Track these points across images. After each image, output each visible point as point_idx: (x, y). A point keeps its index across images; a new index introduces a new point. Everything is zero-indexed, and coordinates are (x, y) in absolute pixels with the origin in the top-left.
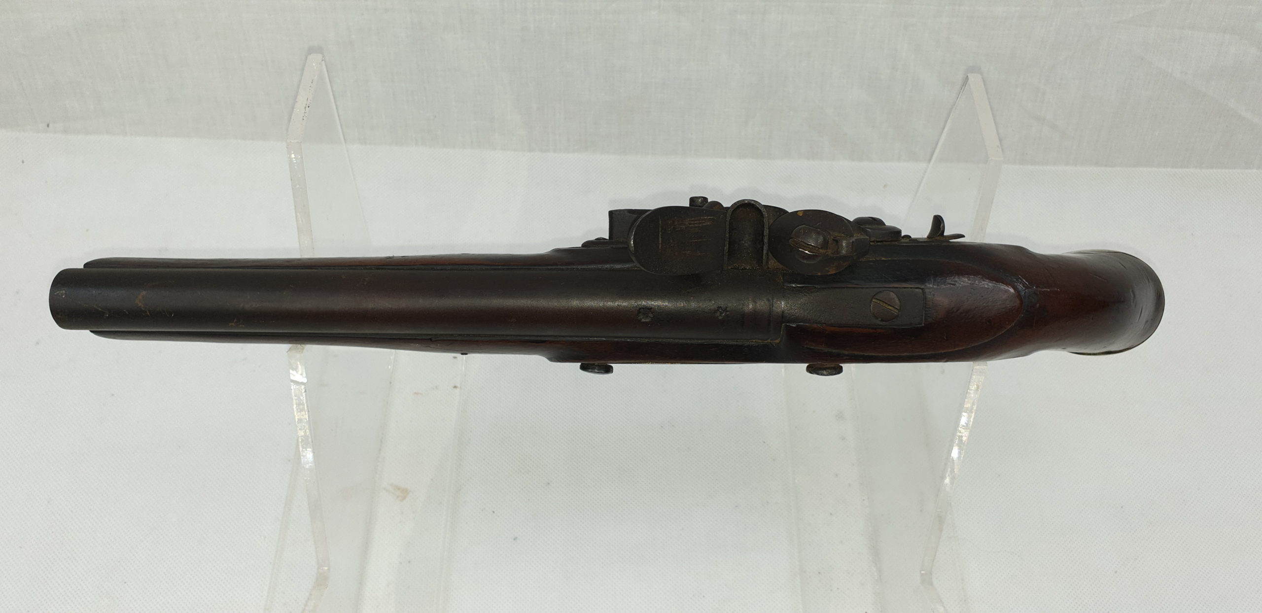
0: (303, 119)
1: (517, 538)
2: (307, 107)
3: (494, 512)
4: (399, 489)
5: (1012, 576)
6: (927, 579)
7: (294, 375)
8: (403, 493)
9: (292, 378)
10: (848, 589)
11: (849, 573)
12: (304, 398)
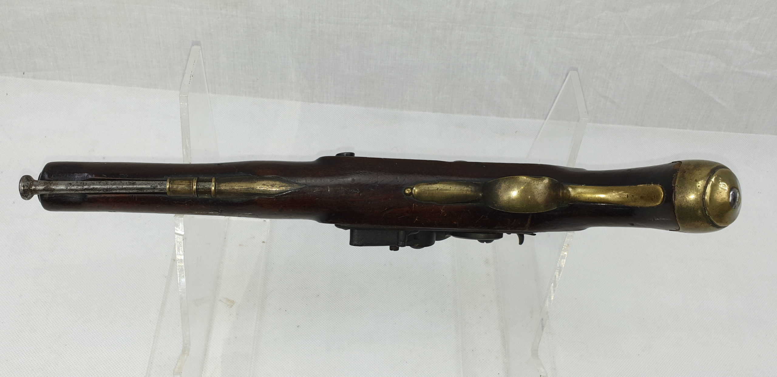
0: (189, 83)
1: (299, 326)
2: (191, 77)
3: (286, 311)
4: (229, 300)
5: (581, 355)
6: (535, 353)
7: (177, 230)
8: (231, 303)
9: (176, 232)
10: (489, 360)
11: (490, 351)
12: (182, 244)
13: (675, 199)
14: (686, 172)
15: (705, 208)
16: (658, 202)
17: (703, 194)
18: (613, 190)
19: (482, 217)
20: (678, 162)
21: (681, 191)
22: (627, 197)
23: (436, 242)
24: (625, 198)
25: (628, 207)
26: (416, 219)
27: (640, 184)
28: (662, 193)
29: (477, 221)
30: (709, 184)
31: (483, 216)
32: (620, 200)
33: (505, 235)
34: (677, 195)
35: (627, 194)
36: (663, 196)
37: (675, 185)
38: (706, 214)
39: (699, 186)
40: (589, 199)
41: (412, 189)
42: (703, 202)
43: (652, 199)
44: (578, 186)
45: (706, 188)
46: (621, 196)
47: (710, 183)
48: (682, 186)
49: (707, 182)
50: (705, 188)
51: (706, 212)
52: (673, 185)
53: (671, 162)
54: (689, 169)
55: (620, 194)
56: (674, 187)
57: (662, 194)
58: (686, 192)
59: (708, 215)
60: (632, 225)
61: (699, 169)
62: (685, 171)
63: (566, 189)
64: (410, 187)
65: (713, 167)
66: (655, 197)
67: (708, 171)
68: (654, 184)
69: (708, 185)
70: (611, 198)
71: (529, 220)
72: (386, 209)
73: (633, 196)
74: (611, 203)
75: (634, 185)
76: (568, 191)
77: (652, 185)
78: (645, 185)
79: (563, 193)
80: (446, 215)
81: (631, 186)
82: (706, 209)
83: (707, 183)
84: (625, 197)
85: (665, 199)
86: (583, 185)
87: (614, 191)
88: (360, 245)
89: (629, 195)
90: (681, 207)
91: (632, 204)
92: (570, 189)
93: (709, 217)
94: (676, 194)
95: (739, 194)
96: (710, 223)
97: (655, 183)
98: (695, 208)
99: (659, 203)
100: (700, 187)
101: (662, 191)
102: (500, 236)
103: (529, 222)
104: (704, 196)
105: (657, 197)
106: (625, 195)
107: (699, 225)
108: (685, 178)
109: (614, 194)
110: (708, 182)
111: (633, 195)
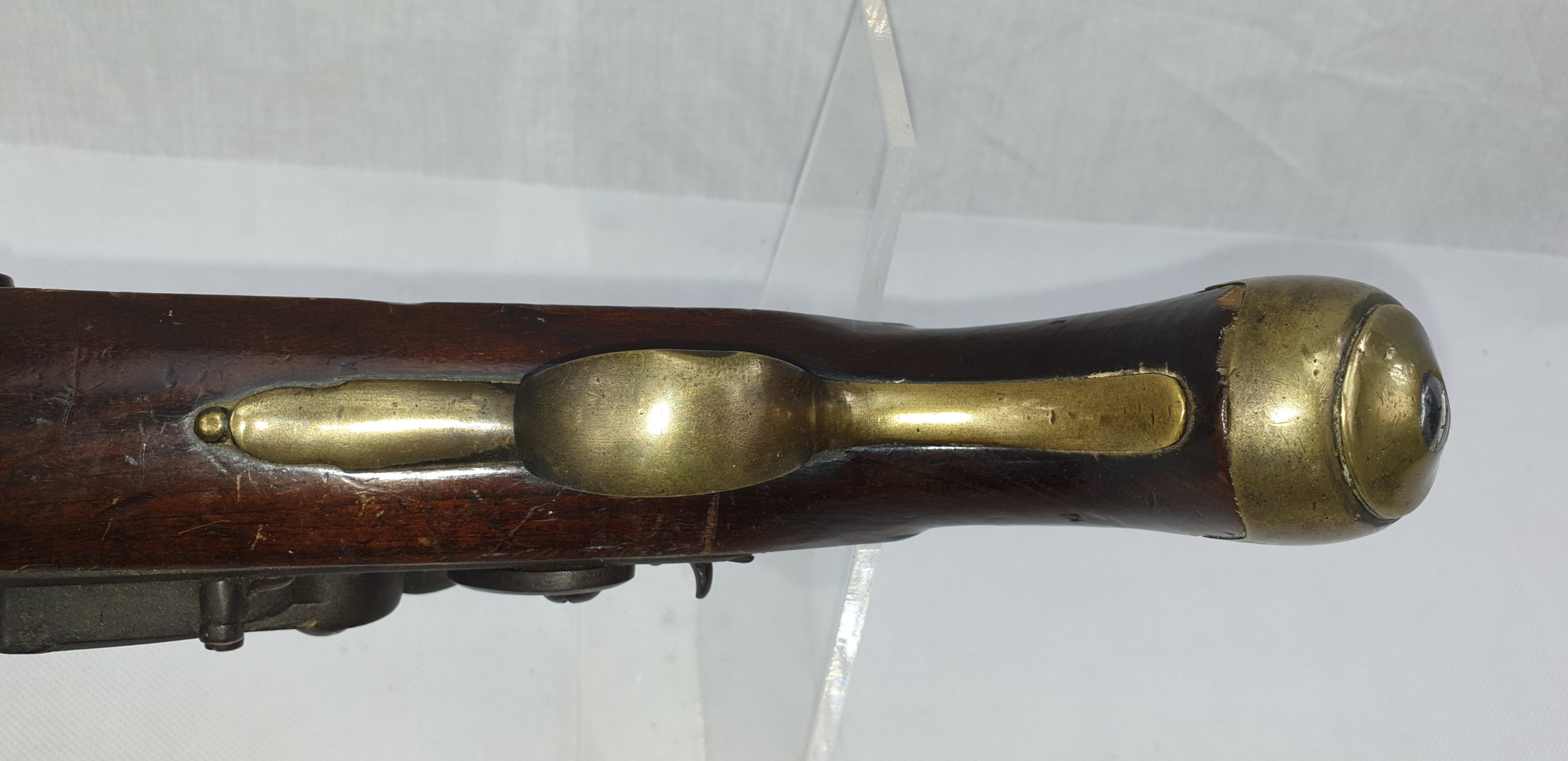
13: (1228, 425)
14: (1267, 319)
15: (1338, 457)
16: (1165, 434)
17: (1334, 402)
18: (1003, 394)
19: (529, 514)
20: (1231, 286)
21: (1250, 392)
22: (1053, 420)
23: (406, 599)
24: (1047, 422)
25: (1058, 457)
26: (258, 536)
27: (1097, 372)
28: (1179, 402)
29: (513, 531)
30: (1350, 364)
31: (535, 511)
32: (1032, 429)
33: (639, 568)
34: (1237, 411)
35: (1050, 408)
36: (1186, 414)
37: (1228, 370)
38: (1343, 476)
39: (1316, 373)
40: (918, 430)
41: (227, 414)
42: (1334, 433)
43: (1143, 426)
44: (875, 386)
45: (1343, 377)
46: (1032, 417)
47: (1353, 361)
48: (1254, 374)
49: (1344, 354)
50: (1339, 377)
51: (1343, 469)
52: (1219, 370)
53: (1203, 290)
54: (1274, 308)
55: (1028, 409)
56: (1226, 378)
57: (1179, 407)
58: (1272, 394)
59: (1349, 480)
60: (1075, 520)
61: (1312, 306)
62: (1264, 317)
63: (835, 397)
64: (213, 404)
65: (1358, 299)
66: (1156, 417)
67: (1345, 313)
68: (1147, 366)
69: (1349, 368)
70: (997, 426)
71: (712, 513)
72: (118, 503)
73: (1072, 415)
74: (996, 444)
75: (1075, 375)
76: (842, 402)
77: (1142, 371)
78: (1116, 374)
79: (820, 412)
80: (382, 512)
81: (1066, 379)
82: (1342, 458)
83: (1345, 360)
84: (1045, 421)
85: (1190, 426)
86: (897, 382)
87: (1005, 400)
88: (32, 648)
89: (1058, 413)
90: (1253, 455)
91: (1071, 445)
92: (849, 398)
93: (1354, 486)
94: (1233, 406)
95: (1446, 395)
96: (1355, 512)
97: (1153, 363)
98: (1305, 456)
99: (1171, 442)
100: (1319, 376)
101: (1180, 396)
102: (623, 575)
103: (711, 523)
104: (1336, 410)
105: (1162, 417)
106: (1043, 412)
107: (1317, 520)
108: (1263, 344)
109: (1005, 409)
110: (1349, 357)
111: (1073, 411)
